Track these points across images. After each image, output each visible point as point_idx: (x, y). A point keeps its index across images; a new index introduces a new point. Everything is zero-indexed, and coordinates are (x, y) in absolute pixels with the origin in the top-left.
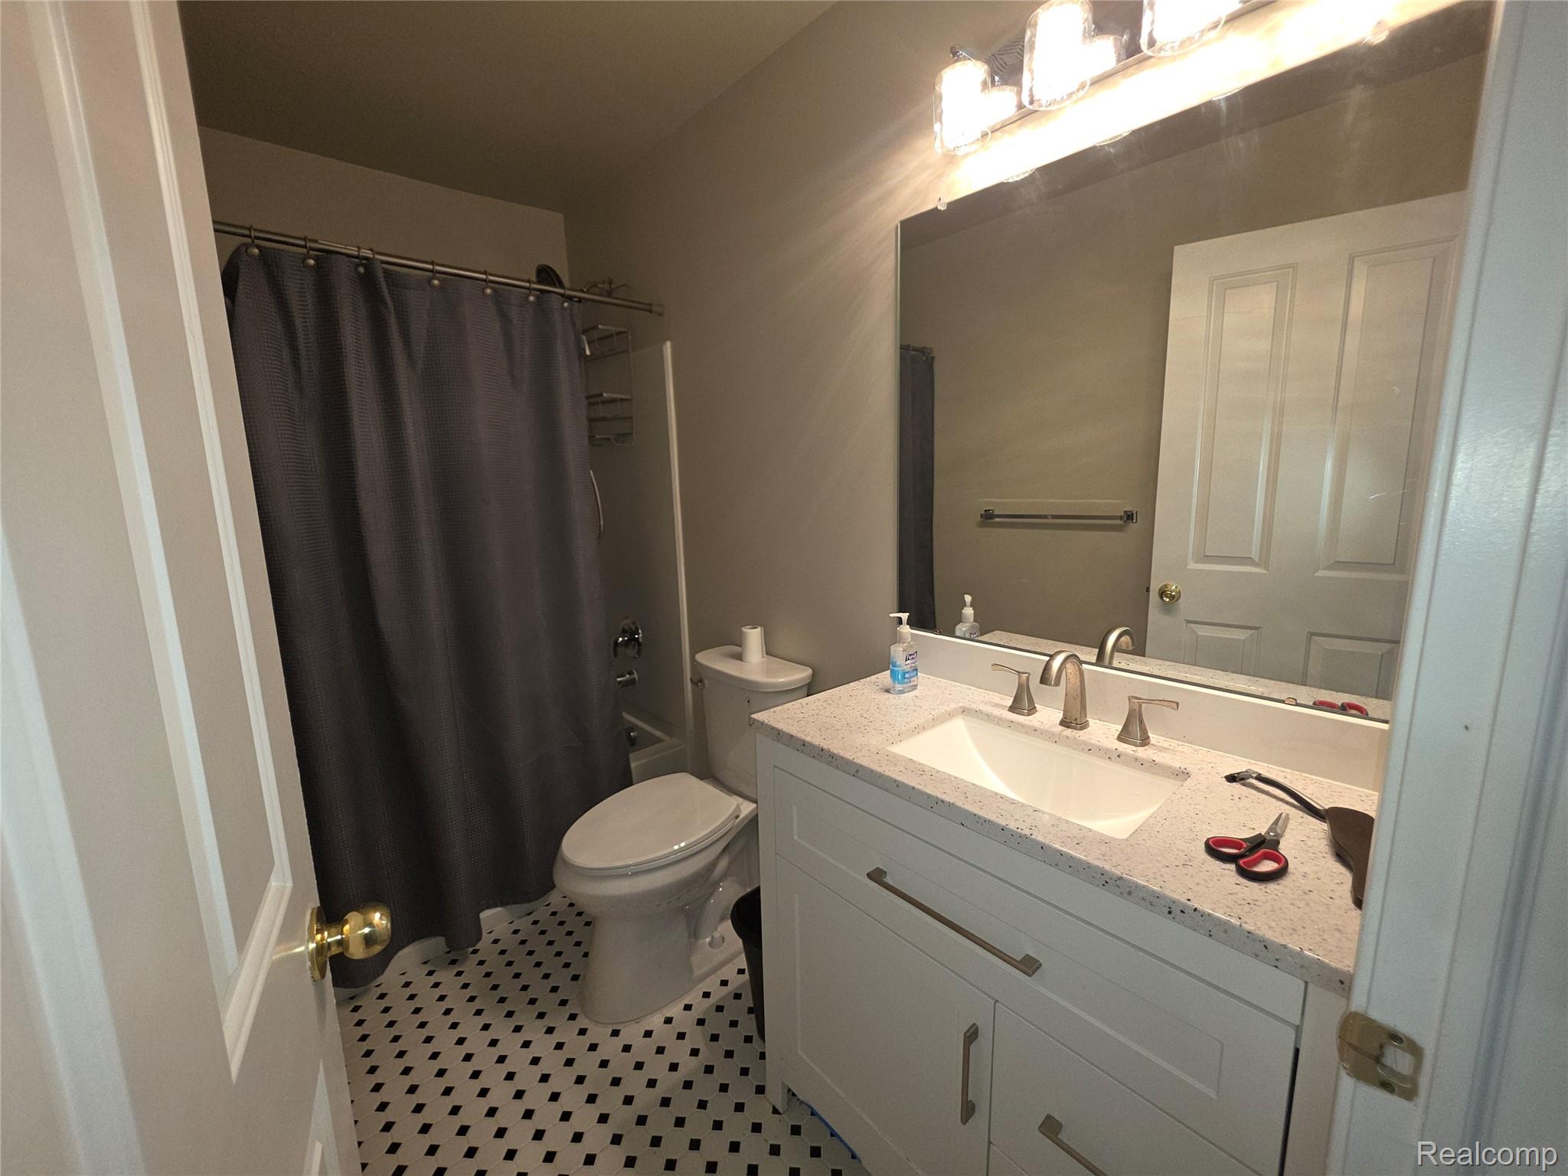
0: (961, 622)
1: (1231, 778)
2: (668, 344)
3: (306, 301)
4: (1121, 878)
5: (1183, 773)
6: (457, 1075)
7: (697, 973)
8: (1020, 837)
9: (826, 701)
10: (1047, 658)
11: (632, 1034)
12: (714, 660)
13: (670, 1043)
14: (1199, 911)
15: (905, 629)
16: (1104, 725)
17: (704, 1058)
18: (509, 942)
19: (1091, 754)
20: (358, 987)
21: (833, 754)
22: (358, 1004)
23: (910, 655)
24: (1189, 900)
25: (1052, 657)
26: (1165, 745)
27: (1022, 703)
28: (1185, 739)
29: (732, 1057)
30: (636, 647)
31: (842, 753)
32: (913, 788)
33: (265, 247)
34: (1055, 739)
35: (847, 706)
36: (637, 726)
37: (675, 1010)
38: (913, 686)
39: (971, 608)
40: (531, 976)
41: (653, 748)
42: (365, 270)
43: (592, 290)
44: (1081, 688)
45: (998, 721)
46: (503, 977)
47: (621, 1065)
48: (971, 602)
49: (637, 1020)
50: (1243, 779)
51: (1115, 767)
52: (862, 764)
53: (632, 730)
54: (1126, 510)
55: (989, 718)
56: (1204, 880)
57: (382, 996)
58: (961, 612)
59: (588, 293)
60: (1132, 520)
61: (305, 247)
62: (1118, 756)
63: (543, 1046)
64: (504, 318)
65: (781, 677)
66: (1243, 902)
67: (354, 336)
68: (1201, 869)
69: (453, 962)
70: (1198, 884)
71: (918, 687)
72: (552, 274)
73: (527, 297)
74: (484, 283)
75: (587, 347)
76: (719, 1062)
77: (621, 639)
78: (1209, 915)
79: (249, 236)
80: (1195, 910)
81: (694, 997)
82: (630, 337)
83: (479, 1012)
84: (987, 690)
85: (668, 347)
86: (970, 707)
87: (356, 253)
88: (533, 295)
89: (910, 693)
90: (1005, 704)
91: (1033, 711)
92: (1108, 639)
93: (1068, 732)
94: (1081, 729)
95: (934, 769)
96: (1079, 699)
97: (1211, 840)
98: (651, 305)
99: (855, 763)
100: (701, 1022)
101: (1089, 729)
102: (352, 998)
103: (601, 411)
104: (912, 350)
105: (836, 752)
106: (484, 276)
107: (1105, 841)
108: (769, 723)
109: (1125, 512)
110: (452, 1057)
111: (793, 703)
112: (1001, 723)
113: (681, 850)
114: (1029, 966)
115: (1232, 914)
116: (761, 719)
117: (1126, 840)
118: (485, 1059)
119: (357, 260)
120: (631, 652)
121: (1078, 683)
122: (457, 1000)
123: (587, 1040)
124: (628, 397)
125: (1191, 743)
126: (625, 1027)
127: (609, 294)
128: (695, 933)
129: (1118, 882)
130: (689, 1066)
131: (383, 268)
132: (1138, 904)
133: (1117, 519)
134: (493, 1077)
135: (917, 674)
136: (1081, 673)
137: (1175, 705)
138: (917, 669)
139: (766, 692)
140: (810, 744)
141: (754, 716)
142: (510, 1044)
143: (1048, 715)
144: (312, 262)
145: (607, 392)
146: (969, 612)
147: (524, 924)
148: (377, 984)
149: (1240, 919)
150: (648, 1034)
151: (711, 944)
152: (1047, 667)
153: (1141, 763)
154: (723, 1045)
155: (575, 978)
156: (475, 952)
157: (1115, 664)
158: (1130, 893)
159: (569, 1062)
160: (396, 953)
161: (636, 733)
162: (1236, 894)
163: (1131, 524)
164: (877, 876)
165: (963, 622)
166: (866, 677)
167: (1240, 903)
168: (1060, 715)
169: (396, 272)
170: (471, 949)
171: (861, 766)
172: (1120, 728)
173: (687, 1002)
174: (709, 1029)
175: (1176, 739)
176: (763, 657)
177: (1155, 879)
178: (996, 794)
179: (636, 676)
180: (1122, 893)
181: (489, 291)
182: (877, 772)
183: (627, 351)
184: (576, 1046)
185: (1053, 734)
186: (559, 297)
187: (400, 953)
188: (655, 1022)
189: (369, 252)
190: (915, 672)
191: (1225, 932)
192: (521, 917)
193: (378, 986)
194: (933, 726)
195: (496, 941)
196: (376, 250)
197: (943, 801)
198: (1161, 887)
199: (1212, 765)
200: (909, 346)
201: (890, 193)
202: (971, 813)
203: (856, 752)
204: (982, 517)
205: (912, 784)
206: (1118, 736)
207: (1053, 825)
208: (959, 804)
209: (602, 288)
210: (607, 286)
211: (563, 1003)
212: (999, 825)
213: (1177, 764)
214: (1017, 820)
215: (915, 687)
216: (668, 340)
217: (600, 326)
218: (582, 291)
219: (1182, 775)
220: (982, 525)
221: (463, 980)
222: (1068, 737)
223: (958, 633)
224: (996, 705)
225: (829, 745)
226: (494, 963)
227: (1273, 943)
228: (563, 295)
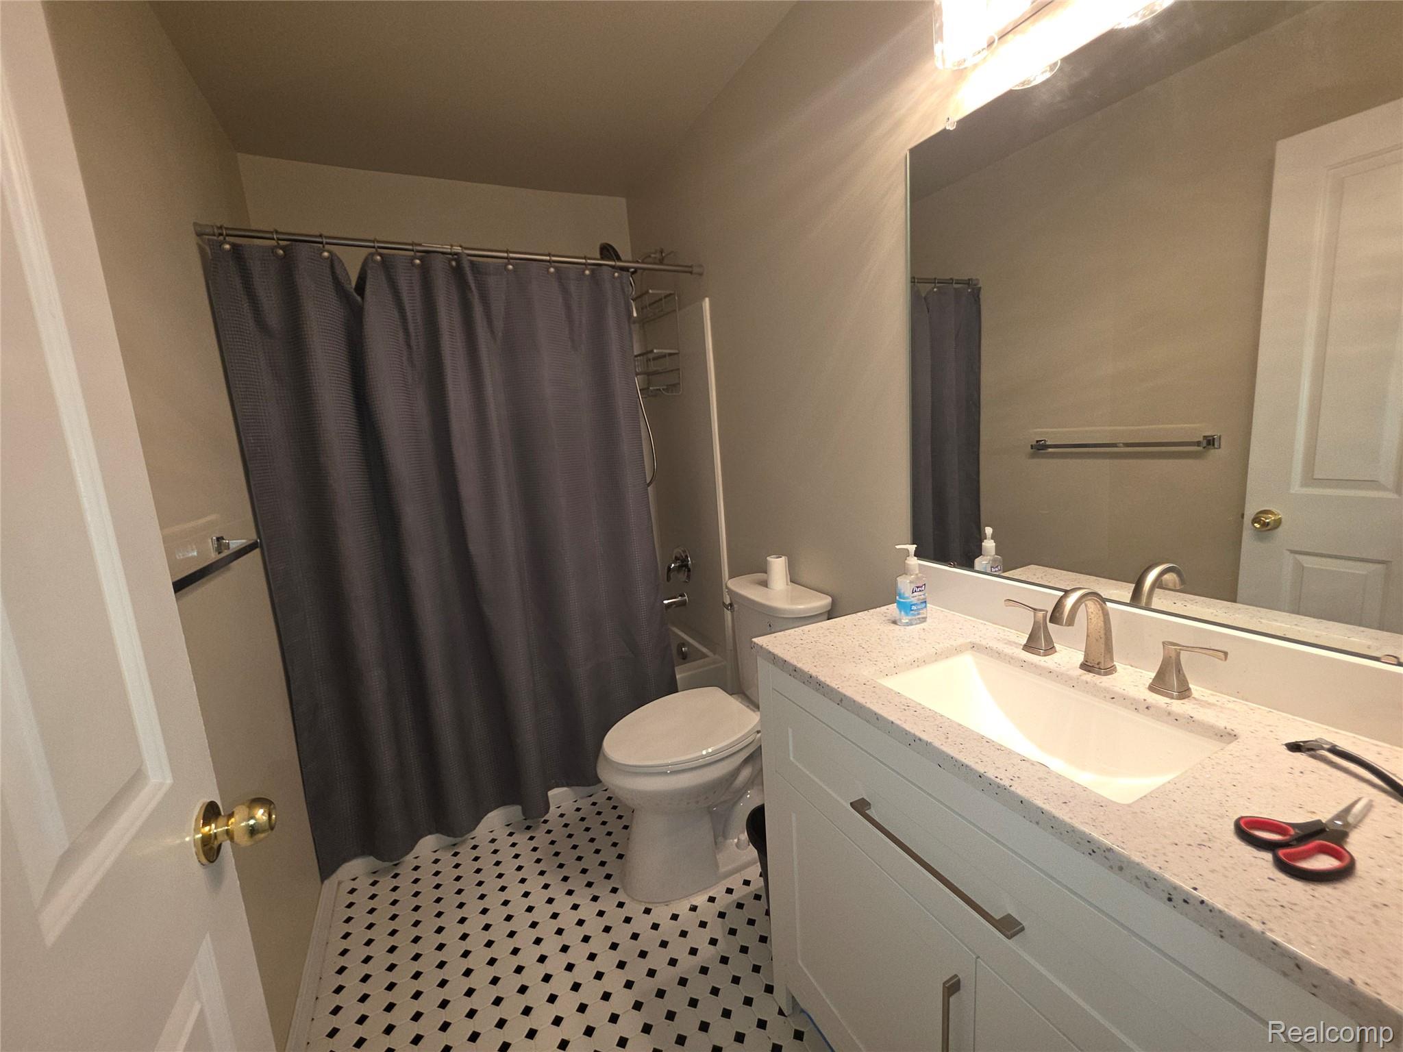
0: (981, 555)
1: (1295, 747)
2: (707, 300)
3: (414, 293)
4: (1110, 850)
5: (1230, 734)
6: (521, 922)
7: (723, 870)
8: (999, 787)
9: (828, 629)
10: (1061, 594)
11: (661, 914)
12: (743, 587)
13: (693, 929)
14: (1207, 905)
15: (914, 561)
16: (1136, 672)
17: (721, 948)
18: (572, 817)
19: (1114, 703)
20: (456, 837)
21: (821, 682)
22: (457, 851)
23: (918, 587)
24: (1195, 889)
25: (1067, 592)
26: (1212, 700)
27: (1038, 642)
28: (1239, 694)
29: (746, 952)
30: (686, 573)
31: (828, 682)
32: (892, 723)
33: (384, 254)
34: (1072, 683)
35: (847, 635)
36: (689, 643)
37: (700, 900)
38: (923, 618)
39: (993, 541)
40: (586, 849)
41: (700, 662)
42: (457, 264)
43: (645, 261)
44: (1105, 629)
45: (1010, 660)
46: (564, 846)
47: (649, 940)
48: (992, 535)
49: (667, 903)
50: (1312, 749)
51: (1140, 719)
52: (846, 693)
53: (683, 645)
54: (1206, 434)
55: (999, 655)
56: (1224, 867)
57: (475, 847)
58: (981, 545)
59: (643, 263)
60: (1214, 445)
61: (413, 250)
62: (1147, 708)
63: (588, 911)
64: (565, 291)
65: (801, 604)
66: (1275, 903)
67: (449, 318)
68: (1222, 853)
69: (528, 828)
70: (1213, 871)
71: (928, 619)
72: (611, 251)
73: (584, 272)
74: (548, 264)
75: (634, 310)
76: (735, 955)
77: (673, 565)
78: (1220, 912)
79: (374, 247)
80: (1202, 902)
81: (718, 891)
82: (676, 298)
83: (542, 873)
84: (1003, 626)
85: (707, 303)
86: (980, 642)
87: (449, 250)
88: (589, 270)
89: (917, 626)
90: (1020, 642)
91: (1050, 651)
92: (1146, 577)
93: (1089, 677)
94: (1106, 674)
95: (920, 704)
96: (1103, 641)
97: (1243, 820)
98: (691, 267)
99: (839, 692)
100: (722, 915)
101: (1115, 675)
102: (454, 845)
103: (653, 367)
104: (956, 283)
105: (823, 679)
106: (548, 258)
107: (1101, 804)
108: (767, 647)
109: (1204, 436)
110: (518, 906)
111: (796, 629)
112: (1012, 661)
113: (709, 755)
114: (1009, 927)
115: (1253, 916)
116: (760, 643)
117: (1129, 806)
118: (542, 913)
119: (450, 256)
120: (682, 576)
121: (1101, 624)
122: (527, 860)
123: (624, 913)
124: (677, 351)
125: (1247, 700)
126: (657, 907)
127: (661, 262)
128: (724, 833)
129: (1107, 854)
130: (707, 954)
131: (469, 260)
132: (1131, 882)
133: (1195, 446)
134: (547, 929)
135: (926, 607)
136: (1106, 614)
137: (1222, 655)
138: (925, 602)
139: (783, 618)
140: (801, 670)
141: (755, 640)
142: (563, 904)
143: (1068, 656)
144: (418, 261)
145: (656, 349)
146: (989, 545)
147: (585, 804)
148: (472, 837)
149: (1264, 923)
150: (675, 917)
151: (738, 845)
152: (1059, 605)
153: (1176, 719)
154: (740, 940)
155: (620, 856)
156: (545, 822)
157: (1156, 604)
158: (1121, 869)
159: (607, 929)
160: (486, 815)
161: (686, 649)
162: (1266, 891)
163: (1212, 451)
164: (861, 806)
165: (984, 555)
166: (876, 608)
167: (1269, 903)
168: (1080, 657)
169: (479, 262)
170: (543, 820)
171: (845, 695)
172: (1153, 675)
173: (711, 894)
174: (729, 923)
175: (1228, 694)
176: (787, 585)
177: (1155, 856)
178: (983, 737)
179: (686, 598)
180: (1111, 867)
181: (552, 270)
182: (859, 703)
183: (675, 311)
184: (614, 917)
185: (1071, 678)
186: (610, 269)
187: (490, 815)
188: (682, 908)
189: (459, 248)
190: (924, 605)
191: (1241, 936)
192: (582, 798)
193: (473, 838)
194: (936, 660)
195: (562, 815)
196: (464, 245)
197: (920, 739)
198: (1160, 868)
199: (1271, 728)
200: (952, 279)
201: (898, 124)
202: (948, 755)
203: (843, 682)
204: (1032, 448)
205: (891, 719)
206: (1150, 686)
207: (1040, 779)
208: (937, 743)
209: (655, 258)
210: (658, 255)
211: (608, 877)
212: (976, 771)
213: (1222, 723)
214: (999, 768)
215: (924, 619)
216: (707, 296)
217: (650, 291)
218: (638, 262)
219: (1228, 736)
220: (1033, 456)
221: (533, 844)
222: (1087, 683)
223: (977, 567)
224: (1010, 643)
225: (818, 672)
226: (559, 833)
227: (1309, 963)
228: (613, 267)
